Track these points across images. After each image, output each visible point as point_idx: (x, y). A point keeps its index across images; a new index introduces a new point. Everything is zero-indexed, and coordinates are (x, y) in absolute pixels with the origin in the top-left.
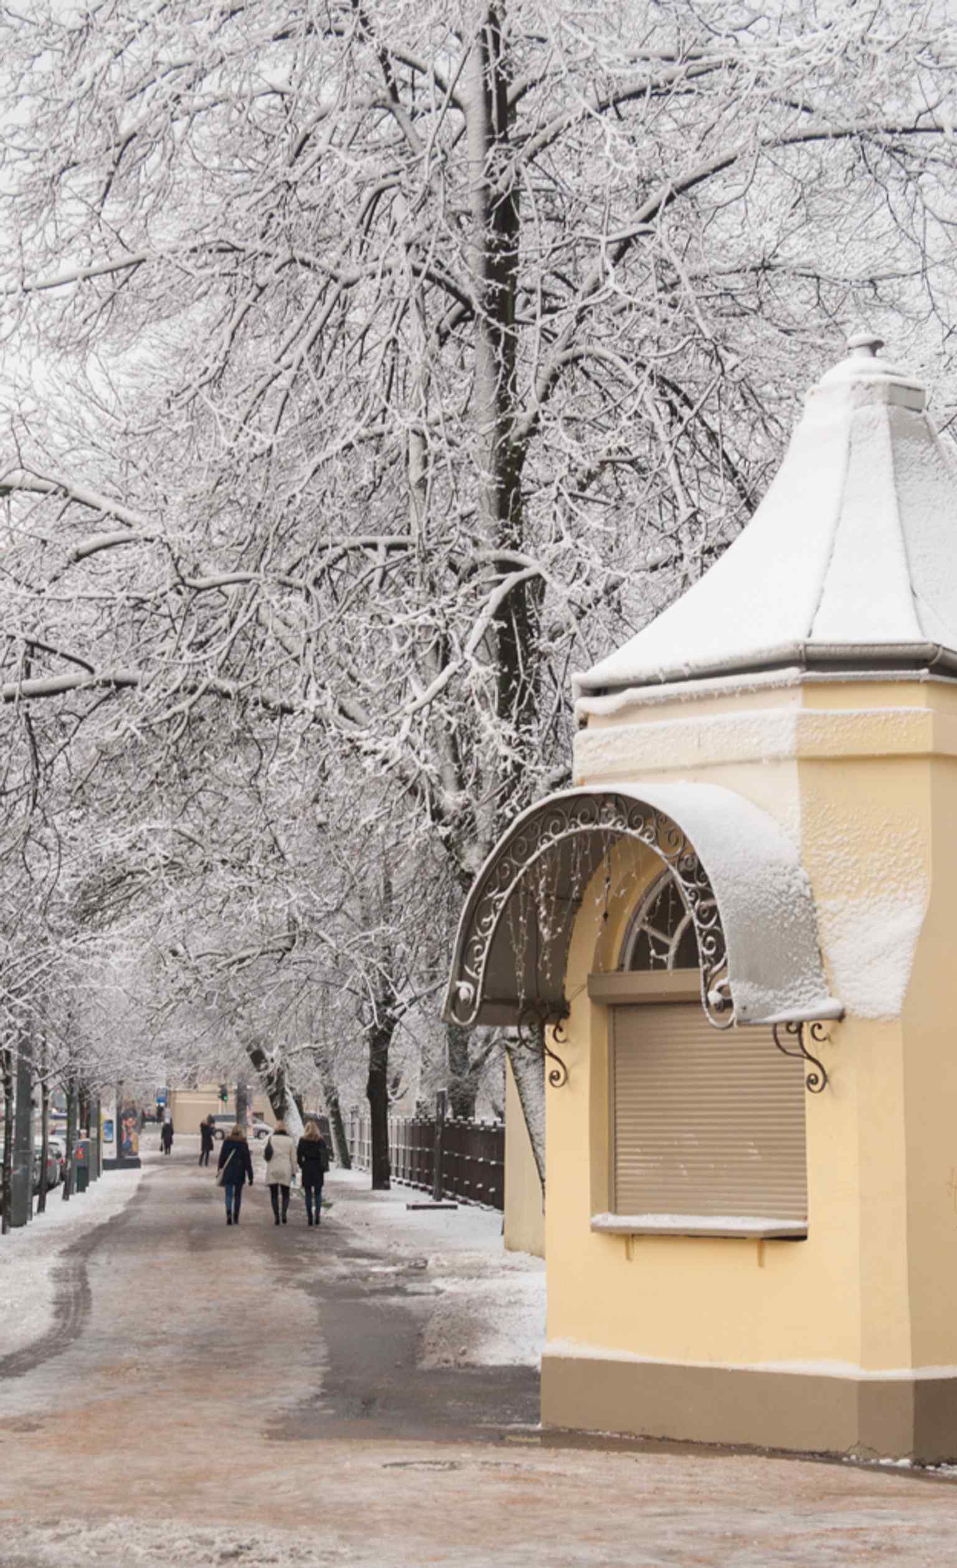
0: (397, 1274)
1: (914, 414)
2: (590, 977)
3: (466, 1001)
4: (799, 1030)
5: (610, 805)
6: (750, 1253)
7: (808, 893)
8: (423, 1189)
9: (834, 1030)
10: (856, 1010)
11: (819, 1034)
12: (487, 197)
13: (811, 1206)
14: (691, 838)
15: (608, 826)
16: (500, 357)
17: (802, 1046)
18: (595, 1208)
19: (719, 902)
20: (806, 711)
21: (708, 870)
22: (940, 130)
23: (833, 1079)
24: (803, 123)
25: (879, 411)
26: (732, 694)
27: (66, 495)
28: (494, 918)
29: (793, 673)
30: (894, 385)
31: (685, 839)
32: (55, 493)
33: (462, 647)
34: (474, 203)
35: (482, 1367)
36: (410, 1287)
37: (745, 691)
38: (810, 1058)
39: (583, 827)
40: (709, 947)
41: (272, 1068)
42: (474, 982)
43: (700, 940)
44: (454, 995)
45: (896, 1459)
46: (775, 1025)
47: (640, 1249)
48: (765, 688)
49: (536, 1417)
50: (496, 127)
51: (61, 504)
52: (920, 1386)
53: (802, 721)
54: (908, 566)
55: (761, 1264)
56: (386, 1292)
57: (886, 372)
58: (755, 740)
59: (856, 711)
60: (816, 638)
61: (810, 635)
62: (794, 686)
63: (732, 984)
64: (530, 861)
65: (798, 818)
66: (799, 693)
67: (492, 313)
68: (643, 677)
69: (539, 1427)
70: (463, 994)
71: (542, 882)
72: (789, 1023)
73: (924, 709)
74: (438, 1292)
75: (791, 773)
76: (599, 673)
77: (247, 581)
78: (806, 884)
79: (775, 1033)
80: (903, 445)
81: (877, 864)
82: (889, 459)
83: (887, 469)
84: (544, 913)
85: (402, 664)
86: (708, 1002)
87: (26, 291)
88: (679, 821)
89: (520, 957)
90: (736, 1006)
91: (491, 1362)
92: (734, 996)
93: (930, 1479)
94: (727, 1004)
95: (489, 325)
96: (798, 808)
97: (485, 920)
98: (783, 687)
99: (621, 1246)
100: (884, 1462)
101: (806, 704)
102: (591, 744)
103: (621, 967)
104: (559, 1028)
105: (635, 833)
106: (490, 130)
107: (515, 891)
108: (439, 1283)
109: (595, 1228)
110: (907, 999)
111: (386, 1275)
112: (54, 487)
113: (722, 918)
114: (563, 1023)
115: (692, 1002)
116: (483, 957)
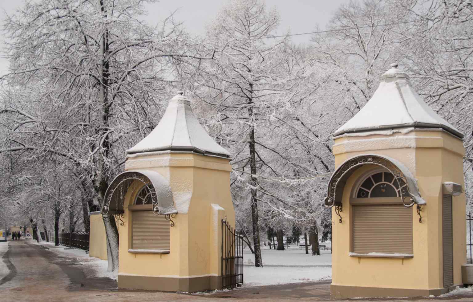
0: (72, 261)
1: (189, 106)
2: (129, 206)
3: (106, 210)
4: (169, 216)
5: (135, 174)
6: (159, 256)
7: (171, 191)
8: (65, 246)
9: (176, 216)
10: (180, 212)
11: (173, 216)
12: (103, 62)
13: (171, 247)
14: (151, 180)
15: (135, 178)
16: (105, 91)
17: (170, 219)
18: (129, 248)
19: (156, 192)
20: (172, 158)
21: (154, 186)
22: (187, 56)
23: (175, 224)
24: (161, 53)
25: (183, 105)
26: (157, 154)
27: (19, 113)
28: (112, 195)
29: (169, 151)
30: (185, 101)
31: (150, 180)
32: (17, 112)
33: (99, 144)
34: (101, 63)
35: (99, 278)
36: (76, 263)
37: (160, 154)
38: (171, 221)
39: (130, 178)
40: (154, 200)
41: (34, 223)
42: (108, 206)
43: (152, 199)
44: (104, 209)
45: (186, 292)
46: (165, 215)
47: (138, 256)
48: (163, 154)
49: (117, 286)
50: (105, 49)
51: (18, 114)
52: (190, 279)
53: (170, 160)
54: (189, 133)
55: (161, 258)
56: (70, 264)
57: (184, 98)
58: (161, 163)
59: (180, 158)
60: (172, 145)
61: (172, 144)
62: (169, 154)
63: (159, 207)
64: (119, 184)
65: (169, 177)
66: (170, 155)
67: (104, 83)
68: (140, 151)
69: (117, 288)
70: (105, 209)
71: (121, 188)
72: (168, 214)
73: (192, 158)
74: (82, 264)
75: (168, 169)
76: (132, 150)
77: (56, 130)
78: (171, 189)
79: (165, 216)
80: (187, 111)
81: (183, 186)
82: (185, 114)
83: (184, 116)
84: (122, 194)
85: (87, 147)
86: (154, 211)
87: (15, 74)
88: (148, 177)
89: (117, 202)
90: (159, 211)
91: (100, 277)
92: (159, 209)
93: (191, 295)
94: (157, 211)
95: (103, 85)
96: (169, 175)
97: (110, 195)
98: (167, 154)
99: (134, 255)
100: (184, 293)
101: (171, 157)
102: (130, 163)
103: (134, 204)
104: (122, 215)
105: (140, 179)
106: (104, 50)
107: (116, 190)
108: (81, 263)
109: (129, 252)
110: (189, 211)
111: (70, 261)
112: (16, 111)
113: (157, 195)
114: (123, 214)
115: (151, 210)
116: (110, 202)
